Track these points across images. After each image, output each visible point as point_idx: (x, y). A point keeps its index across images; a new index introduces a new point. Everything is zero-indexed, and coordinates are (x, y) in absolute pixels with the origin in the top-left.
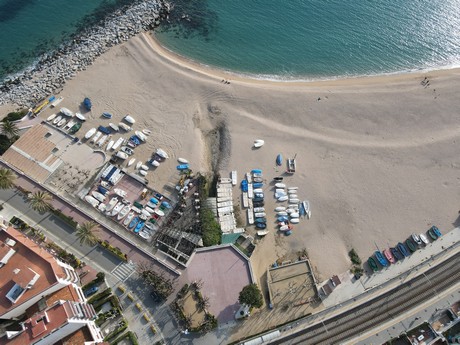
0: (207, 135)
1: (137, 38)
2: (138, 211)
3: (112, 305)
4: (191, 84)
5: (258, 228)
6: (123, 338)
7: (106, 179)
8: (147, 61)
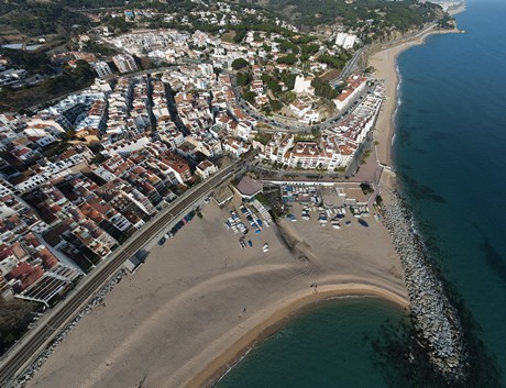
2: (293, 193)
3: (276, 166)
5: (244, 208)
7: (316, 197)
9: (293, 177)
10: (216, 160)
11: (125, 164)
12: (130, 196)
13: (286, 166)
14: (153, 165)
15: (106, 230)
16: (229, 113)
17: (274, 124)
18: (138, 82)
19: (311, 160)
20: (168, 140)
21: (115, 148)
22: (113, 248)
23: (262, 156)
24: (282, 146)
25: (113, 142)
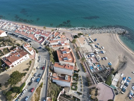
0: (120, 62)
1: (114, 34)
2: (94, 65)
3: (77, 78)
4: (123, 49)
5: (122, 90)
6: (75, 86)
7: (91, 55)
8: (114, 39)
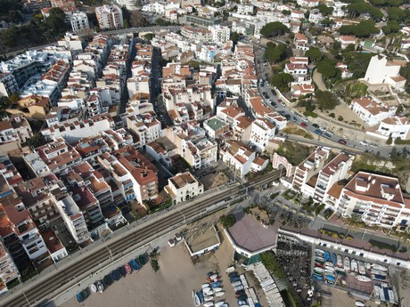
5: (235, 273)
7: (386, 289)
9: (341, 236)
10: (203, 175)
11: (68, 155)
12: (60, 205)
13: (330, 212)
14: (105, 164)
15: (11, 251)
16: (241, 102)
17: (318, 132)
18: (118, 42)
19: (384, 210)
20: (136, 130)
21: (62, 129)
22: (12, 284)
23: (285, 183)
24: (327, 172)
25: (61, 120)
